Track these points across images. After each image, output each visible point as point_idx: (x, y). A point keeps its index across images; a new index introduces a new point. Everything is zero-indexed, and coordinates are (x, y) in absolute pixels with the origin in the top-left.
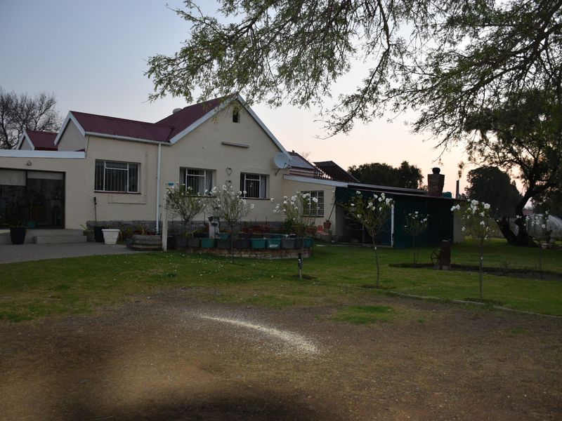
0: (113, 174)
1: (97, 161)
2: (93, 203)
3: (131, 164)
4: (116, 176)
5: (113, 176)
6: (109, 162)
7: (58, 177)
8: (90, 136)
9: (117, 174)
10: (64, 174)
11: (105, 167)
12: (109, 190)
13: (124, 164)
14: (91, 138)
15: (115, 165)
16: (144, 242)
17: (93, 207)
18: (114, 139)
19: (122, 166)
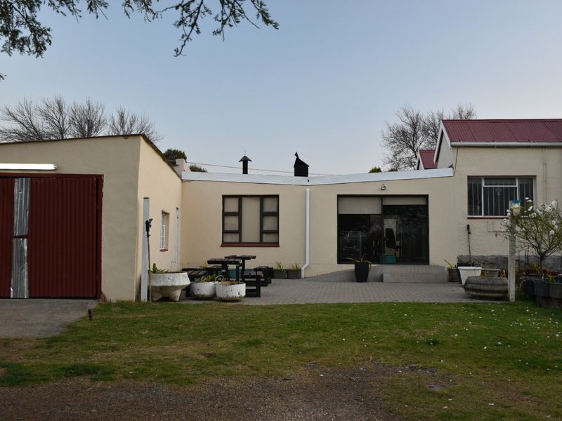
0: (496, 193)
1: (470, 178)
2: (467, 232)
3: (521, 178)
4: (501, 196)
5: (496, 197)
6: (488, 179)
7: (420, 202)
8: (458, 147)
9: (501, 193)
10: (426, 197)
11: (483, 185)
12: (491, 214)
13: (512, 179)
14: (461, 151)
15: (499, 181)
16: (478, 287)
17: (466, 237)
18: (493, 147)
19: (509, 182)
